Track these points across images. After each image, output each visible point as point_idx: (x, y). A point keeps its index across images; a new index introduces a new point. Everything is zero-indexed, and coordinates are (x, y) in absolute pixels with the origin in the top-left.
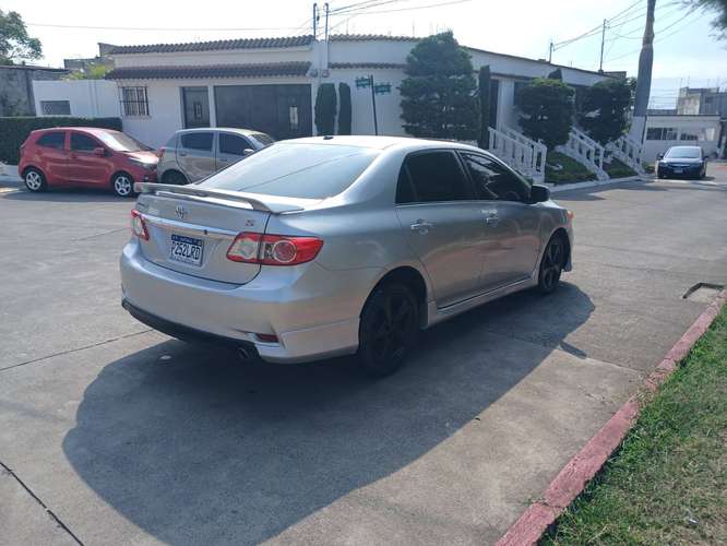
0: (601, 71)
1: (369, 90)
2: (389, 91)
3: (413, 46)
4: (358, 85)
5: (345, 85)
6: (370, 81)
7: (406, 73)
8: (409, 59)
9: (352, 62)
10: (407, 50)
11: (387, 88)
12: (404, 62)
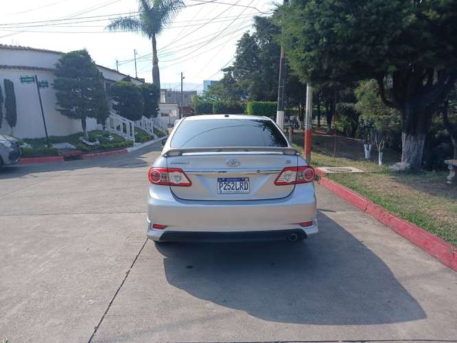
0: (137, 78)
1: (34, 85)
2: (47, 86)
3: (60, 57)
4: (22, 81)
5: (9, 80)
6: (34, 79)
7: (55, 74)
8: (57, 65)
9: (9, 65)
10: (56, 59)
11: (45, 84)
12: (54, 67)
